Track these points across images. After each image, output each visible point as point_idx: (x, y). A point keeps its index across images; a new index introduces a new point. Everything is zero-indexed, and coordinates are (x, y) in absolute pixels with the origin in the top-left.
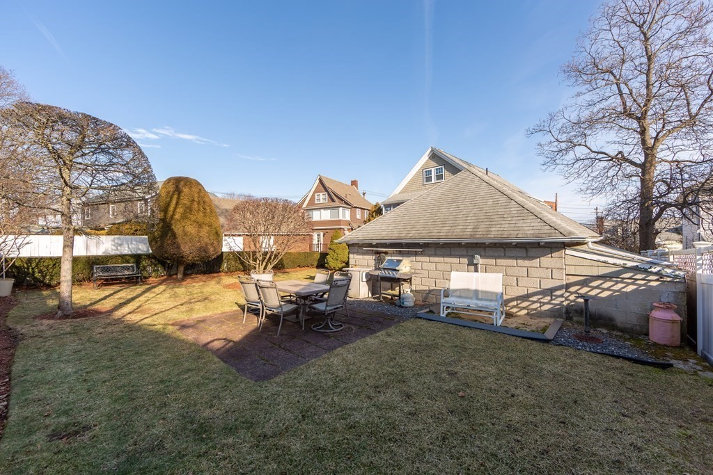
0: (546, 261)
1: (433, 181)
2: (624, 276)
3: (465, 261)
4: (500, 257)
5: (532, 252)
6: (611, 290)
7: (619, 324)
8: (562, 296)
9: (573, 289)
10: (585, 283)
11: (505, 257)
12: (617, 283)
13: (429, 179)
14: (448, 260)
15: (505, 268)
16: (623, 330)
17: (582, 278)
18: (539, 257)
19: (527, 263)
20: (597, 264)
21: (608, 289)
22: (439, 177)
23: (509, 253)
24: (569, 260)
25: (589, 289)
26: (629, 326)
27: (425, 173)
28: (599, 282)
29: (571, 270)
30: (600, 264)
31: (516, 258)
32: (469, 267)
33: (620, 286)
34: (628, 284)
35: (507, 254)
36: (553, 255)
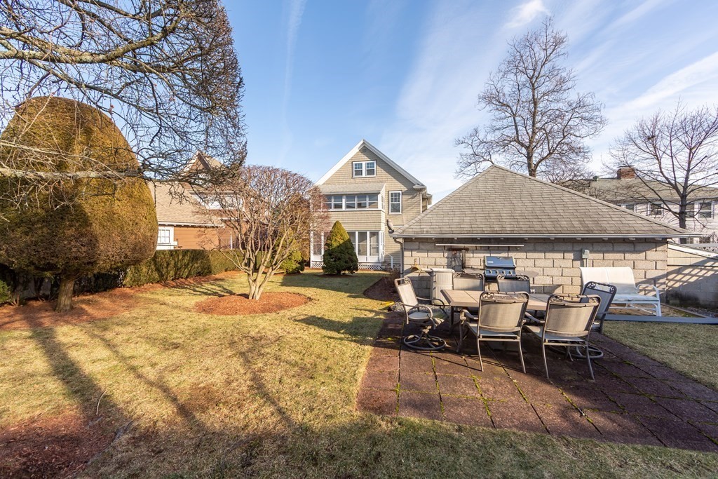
0: (652, 254)
1: (364, 175)
2: (707, 264)
3: (571, 256)
4: (608, 252)
5: (639, 247)
6: (697, 276)
7: (701, 302)
8: (664, 283)
9: (671, 277)
10: (679, 271)
11: (613, 251)
12: (701, 270)
13: (359, 173)
14: (549, 255)
15: (612, 262)
16: (704, 307)
17: (677, 268)
18: (645, 251)
19: (634, 256)
20: (690, 255)
21: (695, 275)
22: (370, 172)
23: (617, 247)
24: (670, 253)
25: (683, 276)
26: (707, 303)
27: (354, 166)
28: (690, 270)
29: (671, 262)
30: (693, 256)
31: (624, 252)
32: (574, 262)
33: (704, 272)
34: (709, 270)
35: (615, 249)
36: (658, 249)
